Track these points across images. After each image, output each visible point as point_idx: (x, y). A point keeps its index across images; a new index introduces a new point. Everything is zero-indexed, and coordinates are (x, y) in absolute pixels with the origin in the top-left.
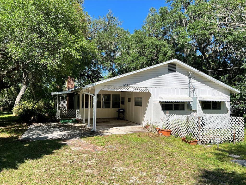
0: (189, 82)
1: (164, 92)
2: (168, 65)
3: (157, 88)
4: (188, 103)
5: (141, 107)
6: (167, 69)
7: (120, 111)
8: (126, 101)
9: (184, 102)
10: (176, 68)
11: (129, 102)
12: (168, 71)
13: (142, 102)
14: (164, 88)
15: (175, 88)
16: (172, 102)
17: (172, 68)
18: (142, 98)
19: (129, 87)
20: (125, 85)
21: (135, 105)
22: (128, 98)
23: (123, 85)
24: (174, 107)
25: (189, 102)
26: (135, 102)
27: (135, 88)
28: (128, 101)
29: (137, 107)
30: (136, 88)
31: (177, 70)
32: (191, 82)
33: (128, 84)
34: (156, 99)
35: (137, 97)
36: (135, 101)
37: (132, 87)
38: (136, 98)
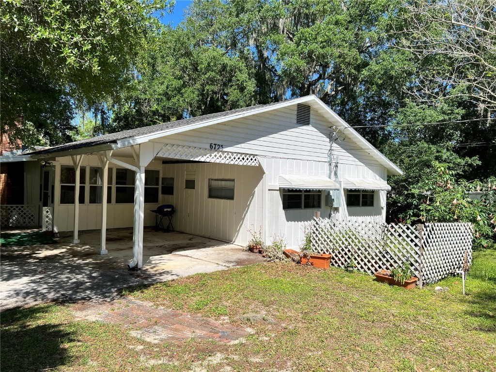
0: (329, 148)
1: (288, 169)
2: (296, 108)
3: (275, 157)
4: (326, 194)
5: (228, 201)
6: (295, 117)
7: (165, 210)
8: (179, 185)
9: (319, 191)
10: (311, 115)
11: (190, 191)
12: (295, 121)
13: (233, 190)
14: (288, 159)
15: (308, 160)
16: (300, 191)
17: (304, 116)
18: (233, 180)
19: (220, 153)
20: (214, 146)
21: (210, 196)
22: (186, 180)
23: (208, 146)
24: (304, 202)
25: (329, 192)
26: (211, 189)
27: (234, 156)
28: (186, 188)
29: (216, 201)
30: (237, 156)
31: (311, 120)
32: (332, 148)
33: (220, 144)
34: (273, 184)
35: (216, 177)
36: (209, 186)
37: (228, 152)
38: (212, 180)
